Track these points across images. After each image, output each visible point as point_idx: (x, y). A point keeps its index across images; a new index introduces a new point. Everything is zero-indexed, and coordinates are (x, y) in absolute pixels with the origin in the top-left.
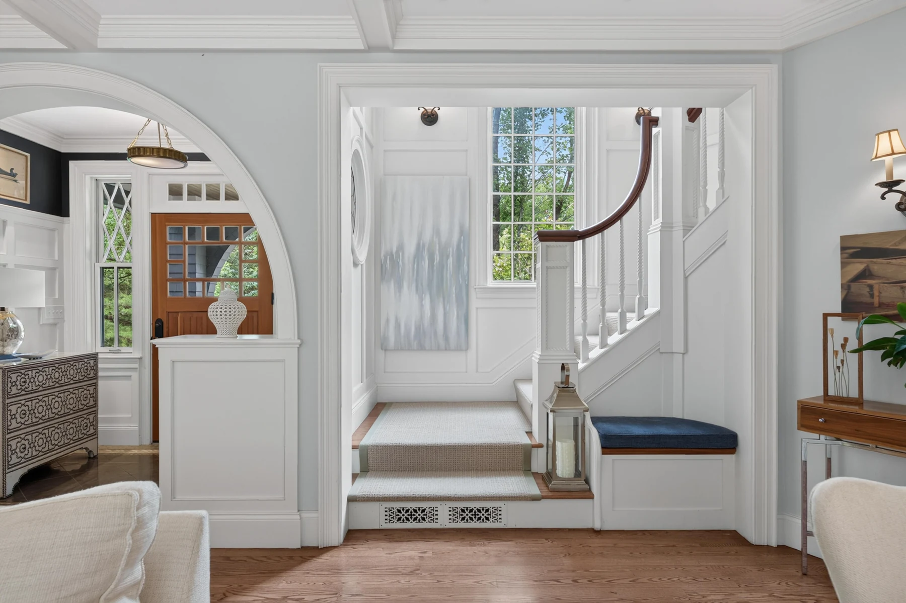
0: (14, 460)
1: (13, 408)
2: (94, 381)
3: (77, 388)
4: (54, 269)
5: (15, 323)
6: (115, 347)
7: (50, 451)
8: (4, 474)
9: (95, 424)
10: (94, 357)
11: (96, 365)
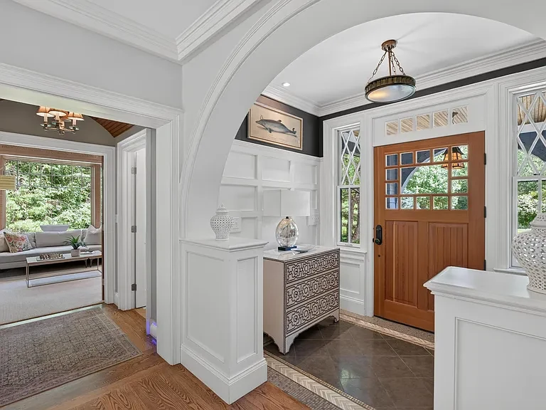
0: (291, 327)
1: (290, 290)
2: (337, 269)
3: (328, 274)
4: (315, 191)
5: (293, 226)
6: (349, 243)
7: (312, 319)
8: (285, 337)
9: (338, 299)
10: (338, 251)
11: (339, 257)
